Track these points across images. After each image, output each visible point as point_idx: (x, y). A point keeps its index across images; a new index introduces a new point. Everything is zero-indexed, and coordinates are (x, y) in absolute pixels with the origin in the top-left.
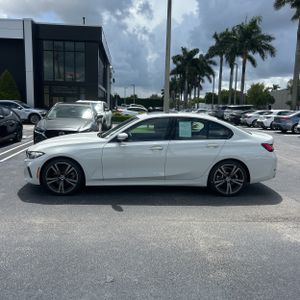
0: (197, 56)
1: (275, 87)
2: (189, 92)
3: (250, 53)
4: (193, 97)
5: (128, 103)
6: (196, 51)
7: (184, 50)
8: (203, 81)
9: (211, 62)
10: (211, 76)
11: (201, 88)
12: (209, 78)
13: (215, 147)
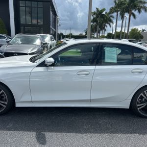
0: (104, 13)
1: (143, 30)
2: (99, 32)
3: (133, 11)
4: (101, 35)
5: (67, 37)
6: (104, 10)
7: (97, 9)
8: (107, 26)
9: (111, 16)
10: (111, 24)
11: (105, 30)
12: (110, 25)
13: (140, 72)
